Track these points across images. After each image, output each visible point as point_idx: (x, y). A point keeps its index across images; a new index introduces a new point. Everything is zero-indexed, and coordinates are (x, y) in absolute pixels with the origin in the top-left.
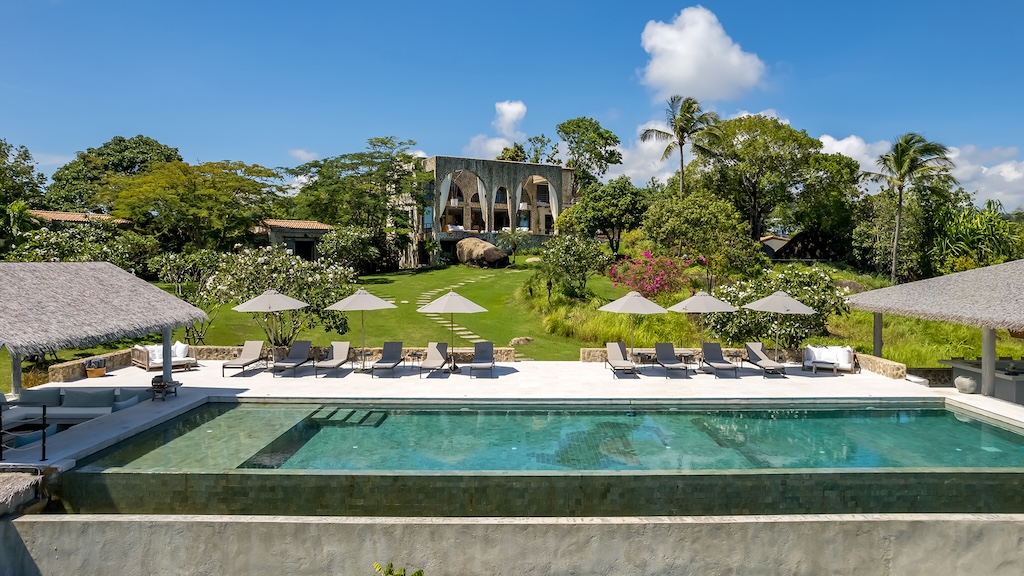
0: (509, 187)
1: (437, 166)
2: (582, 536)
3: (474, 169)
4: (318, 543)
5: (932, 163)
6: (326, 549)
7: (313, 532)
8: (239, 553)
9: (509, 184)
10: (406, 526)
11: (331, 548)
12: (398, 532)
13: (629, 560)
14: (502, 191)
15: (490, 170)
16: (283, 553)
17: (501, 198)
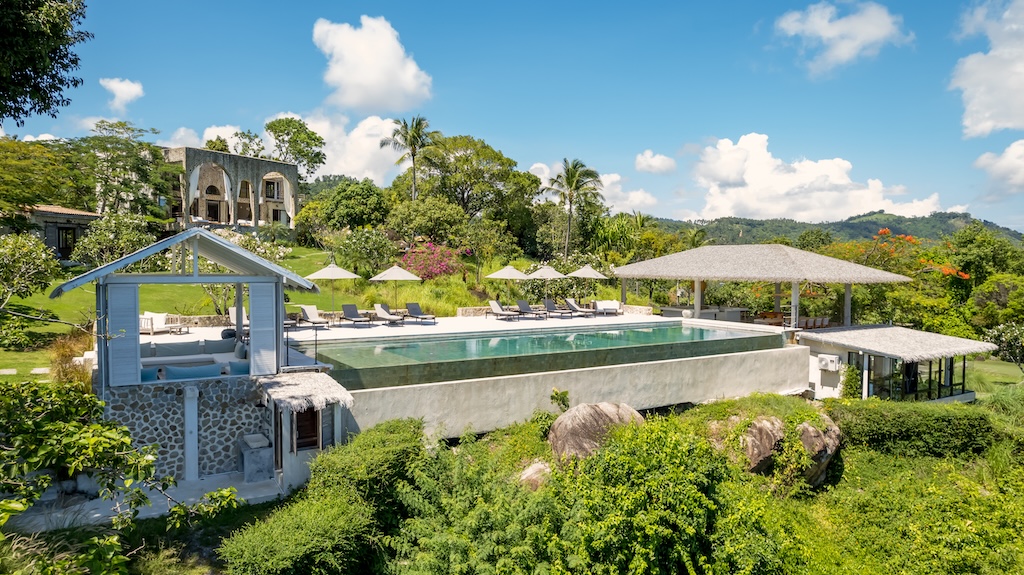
0: (253, 182)
1: (187, 156)
2: (614, 373)
3: (221, 163)
4: (504, 390)
5: (590, 184)
6: (508, 392)
7: (502, 384)
8: (465, 400)
9: (253, 179)
10: (544, 376)
11: (510, 391)
12: (540, 380)
13: (631, 384)
14: (245, 185)
15: (236, 164)
16: (487, 397)
17: (245, 193)
